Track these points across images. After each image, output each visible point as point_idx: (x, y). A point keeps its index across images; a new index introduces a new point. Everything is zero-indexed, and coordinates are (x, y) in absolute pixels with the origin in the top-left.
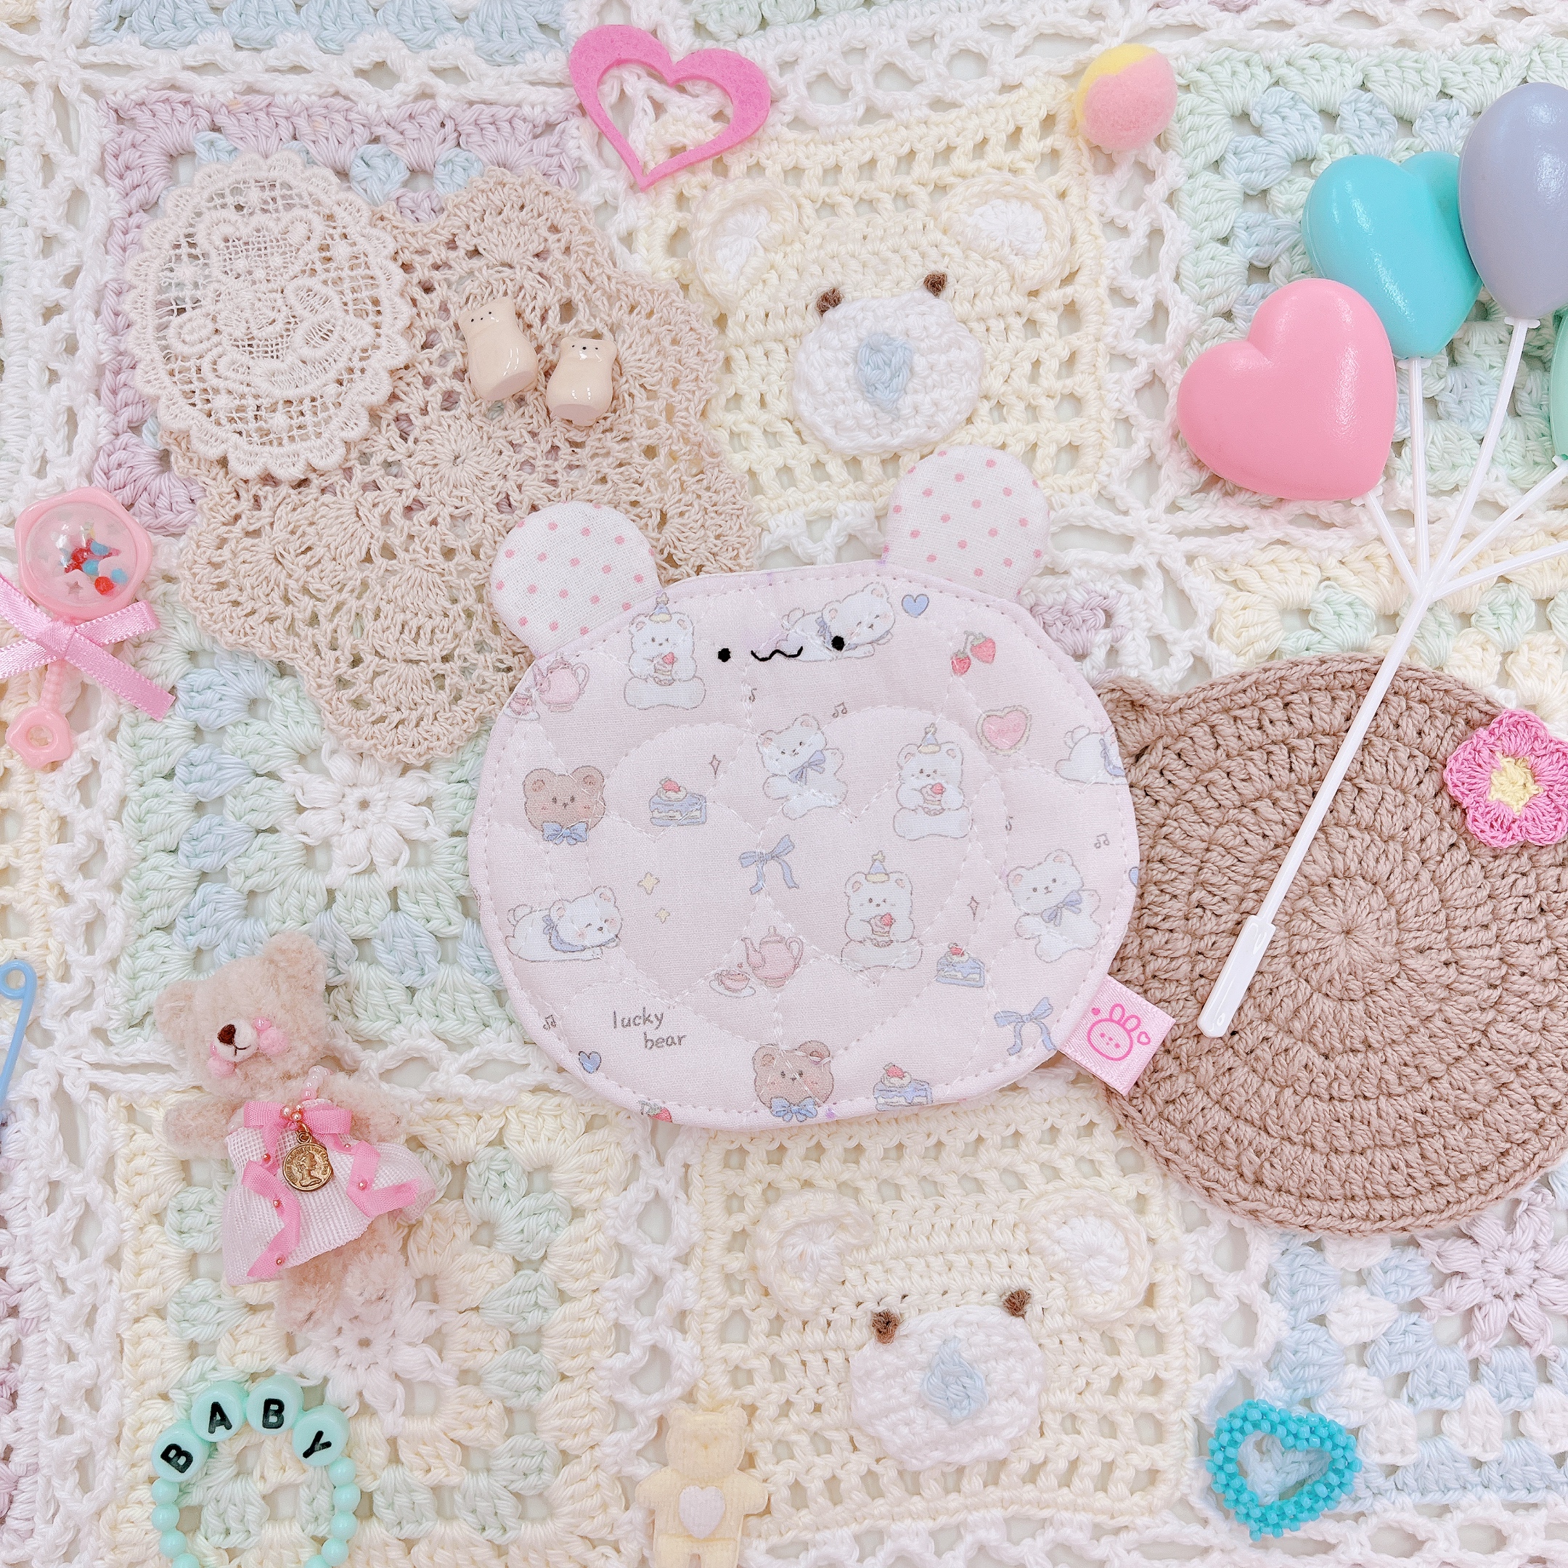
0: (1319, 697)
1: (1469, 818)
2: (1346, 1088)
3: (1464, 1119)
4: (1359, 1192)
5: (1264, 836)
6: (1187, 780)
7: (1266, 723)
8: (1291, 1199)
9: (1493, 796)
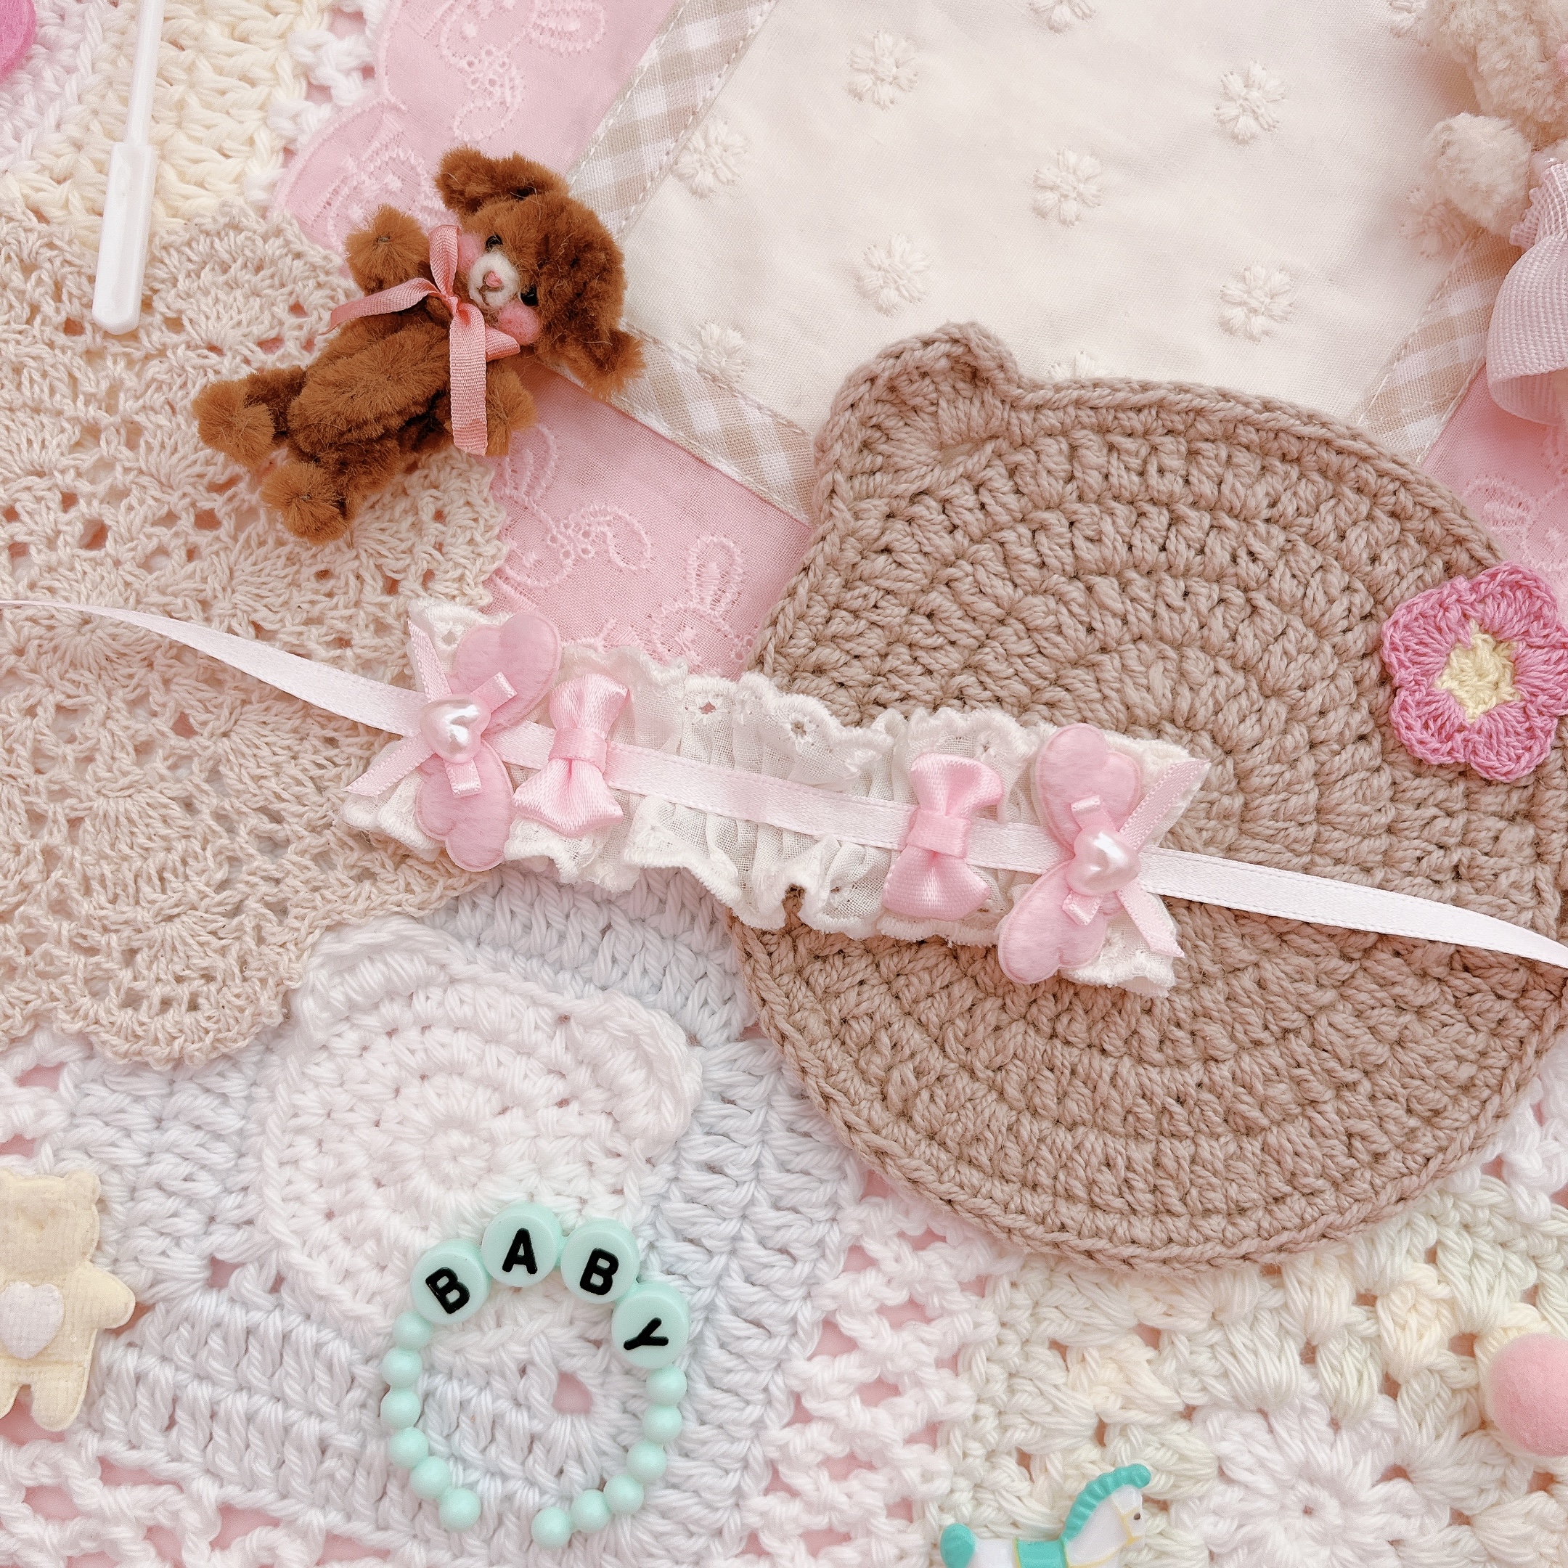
0: (1241, 457)
1: (1397, 702)
2: (1079, 1027)
3: (1236, 1131)
4: (1045, 1179)
5: (1091, 630)
6: (1009, 510)
7: (1152, 469)
8: (943, 1156)
9: (1445, 683)
